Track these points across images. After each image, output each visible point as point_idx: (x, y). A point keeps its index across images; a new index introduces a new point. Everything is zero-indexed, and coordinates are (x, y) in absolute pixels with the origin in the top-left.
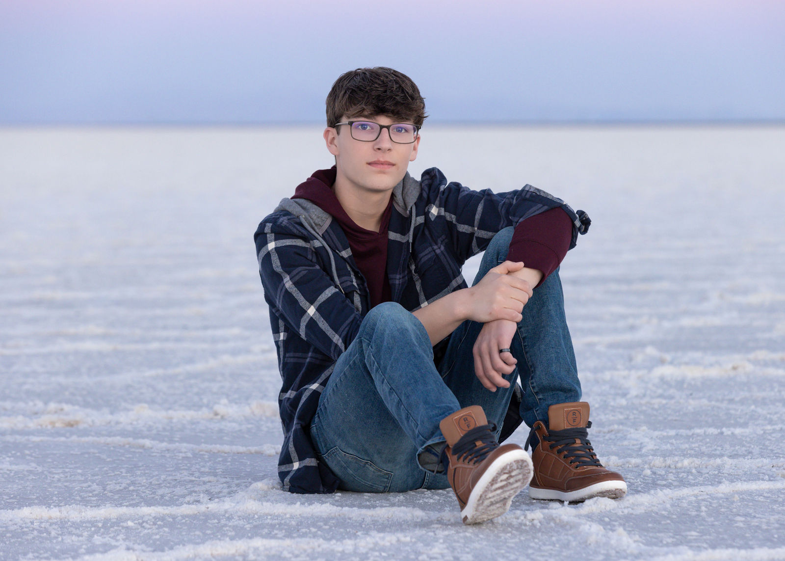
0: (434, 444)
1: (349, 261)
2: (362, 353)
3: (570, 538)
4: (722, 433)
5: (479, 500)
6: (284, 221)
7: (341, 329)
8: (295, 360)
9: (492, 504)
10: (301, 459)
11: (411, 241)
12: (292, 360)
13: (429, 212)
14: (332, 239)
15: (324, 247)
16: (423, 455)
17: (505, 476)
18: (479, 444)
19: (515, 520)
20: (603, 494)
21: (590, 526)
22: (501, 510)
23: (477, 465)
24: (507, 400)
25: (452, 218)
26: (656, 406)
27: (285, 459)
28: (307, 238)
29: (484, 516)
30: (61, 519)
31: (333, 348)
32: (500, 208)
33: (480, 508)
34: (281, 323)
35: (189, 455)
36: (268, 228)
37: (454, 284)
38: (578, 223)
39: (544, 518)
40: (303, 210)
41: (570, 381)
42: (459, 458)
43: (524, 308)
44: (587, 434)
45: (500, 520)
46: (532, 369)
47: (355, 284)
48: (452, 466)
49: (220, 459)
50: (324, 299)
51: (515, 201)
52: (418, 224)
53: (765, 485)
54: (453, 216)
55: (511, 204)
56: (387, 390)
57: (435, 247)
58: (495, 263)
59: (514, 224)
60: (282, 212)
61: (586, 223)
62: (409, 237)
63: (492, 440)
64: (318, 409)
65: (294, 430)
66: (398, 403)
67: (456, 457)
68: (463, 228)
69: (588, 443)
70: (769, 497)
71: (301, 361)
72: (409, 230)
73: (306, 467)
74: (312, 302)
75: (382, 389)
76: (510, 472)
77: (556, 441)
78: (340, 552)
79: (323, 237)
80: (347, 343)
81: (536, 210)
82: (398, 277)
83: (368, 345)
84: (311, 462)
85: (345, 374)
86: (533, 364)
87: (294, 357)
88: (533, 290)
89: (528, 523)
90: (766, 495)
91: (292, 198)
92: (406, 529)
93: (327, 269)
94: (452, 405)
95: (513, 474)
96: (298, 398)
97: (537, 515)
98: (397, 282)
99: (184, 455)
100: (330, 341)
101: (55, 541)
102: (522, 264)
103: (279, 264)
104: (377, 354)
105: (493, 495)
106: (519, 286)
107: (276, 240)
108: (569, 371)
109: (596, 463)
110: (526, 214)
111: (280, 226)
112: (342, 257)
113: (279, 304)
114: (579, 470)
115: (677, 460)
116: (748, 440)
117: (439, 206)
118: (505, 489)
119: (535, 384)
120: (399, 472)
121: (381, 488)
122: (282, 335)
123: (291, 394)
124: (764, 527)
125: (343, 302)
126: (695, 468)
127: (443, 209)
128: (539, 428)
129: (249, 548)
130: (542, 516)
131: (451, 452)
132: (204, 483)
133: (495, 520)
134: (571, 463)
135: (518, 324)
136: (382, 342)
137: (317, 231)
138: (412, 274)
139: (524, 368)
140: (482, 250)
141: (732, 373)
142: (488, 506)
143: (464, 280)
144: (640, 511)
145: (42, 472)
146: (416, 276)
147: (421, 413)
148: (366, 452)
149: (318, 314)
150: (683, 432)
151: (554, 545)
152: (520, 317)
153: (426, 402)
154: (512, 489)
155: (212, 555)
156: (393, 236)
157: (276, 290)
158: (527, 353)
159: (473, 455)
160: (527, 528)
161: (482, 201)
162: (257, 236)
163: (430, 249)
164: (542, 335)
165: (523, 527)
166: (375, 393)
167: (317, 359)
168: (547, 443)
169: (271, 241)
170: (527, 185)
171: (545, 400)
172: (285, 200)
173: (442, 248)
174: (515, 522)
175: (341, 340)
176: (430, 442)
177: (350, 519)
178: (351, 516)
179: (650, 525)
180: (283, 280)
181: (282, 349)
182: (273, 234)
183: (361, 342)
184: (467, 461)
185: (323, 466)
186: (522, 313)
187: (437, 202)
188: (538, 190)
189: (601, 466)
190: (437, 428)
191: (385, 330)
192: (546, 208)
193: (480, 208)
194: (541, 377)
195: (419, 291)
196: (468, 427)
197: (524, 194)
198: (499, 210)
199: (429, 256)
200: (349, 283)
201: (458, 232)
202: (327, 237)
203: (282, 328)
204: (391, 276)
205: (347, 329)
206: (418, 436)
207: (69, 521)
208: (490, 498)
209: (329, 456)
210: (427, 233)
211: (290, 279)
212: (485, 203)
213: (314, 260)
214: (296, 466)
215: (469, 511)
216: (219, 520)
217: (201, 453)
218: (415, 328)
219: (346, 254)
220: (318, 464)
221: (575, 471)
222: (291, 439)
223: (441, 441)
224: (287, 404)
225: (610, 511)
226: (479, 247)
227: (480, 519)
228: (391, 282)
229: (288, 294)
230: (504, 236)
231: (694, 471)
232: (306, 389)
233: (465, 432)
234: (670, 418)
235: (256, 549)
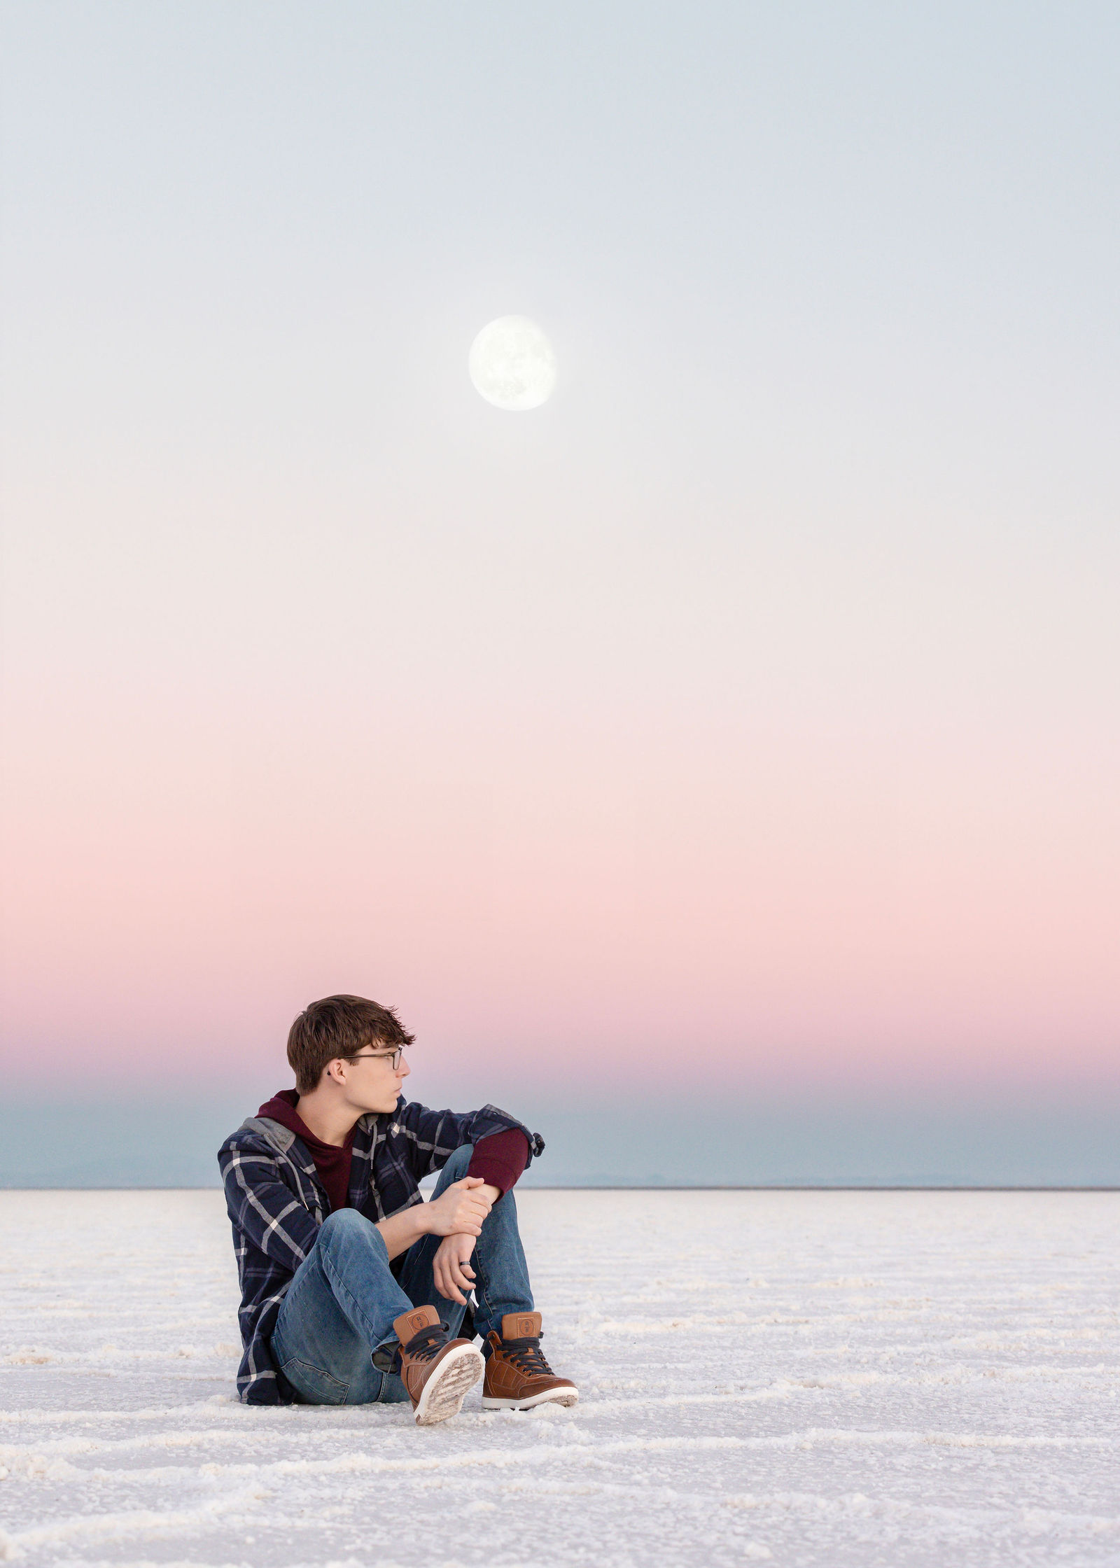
0: (387, 1344)
1: (313, 1177)
2: (320, 1260)
3: (522, 1433)
4: (666, 1367)
5: (431, 1396)
6: (248, 1139)
7: (303, 1242)
8: (256, 1275)
9: (444, 1401)
10: (258, 1371)
11: (372, 1158)
12: (252, 1275)
13: (391, 1130)
14: (296, 1156)
15: (287, 1164)
16: (377, 1356)
17: (456, 1371)
18: (432, 1342)
19: (467, 1422)
20: (554, 1400)
21: (541, 1423)
22: (453, 1409)
23: (429, 1361)
24: (462, 1314)
25: (413, 1136)
26: (602, 1350)
27: (244, 1371)
28: (272, 1155)
29: (437, 1415)
30: (20, 1422)
31: (295, 1260)
32: (458, 1126)
33: (433, 1405)
34: (243, 1238)
35: (153, 1381)
36: (233, 1145)
37: (411, 1200)
38: (534, 1145)
39: (496, 1420)
40: (267, 1129)
41: (523, 1293)
42: (411, 1357)
43: (484, 1222)
44: (539, 1344)
45: (451, 1421)
46: (487, 1281)
47: (317, 1200)
48: (406, 1365)
49: (182, 1384)
50: (287, 1213)
51: (475, 1118)
52: (380, 1141)
53: (710, 1398)
54: (414, 1134)
55: (470, 1122)
56: (343, 1292)
57: (395, 1164)
58: (452, 1179)
59: (473, 1141)
60: (247, 1131)
61: (541, 1146)
62: (370, 1155)
63: (444, 1339)
64: (278, 1320)
65: (255, 1342)
66: (354, 1305)
67: (408, 1356)
68: (424, 1146)
69: (540, 1352)
70: (714, 1408)
71: (261, 1275)
72: (371, 1148)
73: (264, 1380)
74: (275, 1217)
75: (338, 1291)
76: (461, 1367)
77: (510, 1350)
78: (294, 1443)
79: (288, 1154)
80: (306, 1253)
81: (498, 1129)
82: (358, 1192)
83: (326, 1249)
84: (269, 1374)
85: (303, 1282)
86: (488, 1277)
87: (254, 1272)
88: (492, 1205)
89: (480, 1424)
90: (710, 1406)
91: (255, 1118)
92: (360, 1428)
93: (291, 1185)
94: (406, 1307)
95: (464, 1369)
96: (259, 1312)
97: (489, 1417)
98: (357, 1197)
99: (147, 1381)
100: (292, 1253)
101: (12, 1437)
102: (482, 1180)
103: (244, 1179)
104: (335, 1256)
105: (446, 1392)
106: (479, 1200)
107: (241, 1156)
108: (522, 1284)
109: (549, 1371)
110: (488, 1132)
111: (245, 1144)
112: (306, 1174)
113: (242, 1220)
114: (532, 1378)
115: (624, 1381)
116: (691, 1371)
117: (400, 1125)
118: (457, 1385)
119: (489, 1296)
120: (355, 1384)
121: (337, 1400)
122: (243, 1250)
123: (250, 1308)
124: (711, 1426)
125: (306, 1216)
126: (642, 1389)
127: (404, 1127)
128: (493, 1338)
129: (204, 1439)
130: (494, 1418)
131: (404, 1351)
132: (165, 1399)
133: (448, 1421)
134: (524, 1371)
135: (477, 1237)
136: (339, 1245)
137: (283, 1149)
138: (372, 1189)
139: (481, 1283)
140: (439, 1168)
141: (673, 1330)
142: (441, 1404)
143: (421, 1197)
144: (590, 1416)
145: (8, 1393)
146: (376, 1192)
147: (376, 1313)
148: (324, 1363)
149: (280, 1227)
150: (628, 1366)
151: (506, 1439)
152: (479, 1231)
153: (381, 1303)
154: (464, 1386)
155: (167, 1445)
156: (357, 1152)
157: (239, 1207)
158: (481, 1266)
159: (425, 1353)
160: (480, 1427)
161: (442, 1121)
162: (221, 1154)
163: (390, 1165)
164: (497, 1249)
165: (476, 1427)
166: (333, 1300)
167: (278, 1273)
168: (501, 1353)
169: (237, 1157)
170: (488, 1105)
171: (498, 1311)
172: (249, 1119)
173: (402, 1165)
174: (467, 1423)
175: (302, 1252)
176: (384, 1342)
177: (306, 1422)
178: (306, 1420)
179: (599, 1426)
180: (246, 1195)
181: (242, 1264)
182: (239, 1152)
183: (319, 1248)
184: (420, 1358)
185: (281, 1380)
186: (482, 1228)
187: (399, 1120)
188: (499, 1110)
189: (553, 1374)
190: (391, 1329)
191: (341, 1234)
192: (505, 1128)
193: (440, 1126)
194: (495, 1289)
195: (378, 1206)
196: (421, 1326)
197: (485, 1113)
198: (458, 1127)
199: (390, 1172)
200: (311, 1199)
201: (418, 1150)
202: (291, 1154)
203: (243, 1243)
204: (353, 1191)
205: (309, 1241)
206: (373, 1336)
207: (28, 1423)
208: (442, 1394)
209: (287, 1368)
210: (388, 1150)
211: (254, 1194)
212: (444, 1122)
213: (278, 1176)
214: (254, 1378)
215: (422, 1410)
216: (177, 1423)
217: (164, 1380)
218: (371, 1233)
219: (309, 1170)
220: (276, 1376)
221: (527, 1379)
222: (251, 1351)
223: (395, 1340)
224: (248, 1319)
225: (560, 1416)
226: (436, 1164)
227: (433, 1418)
228: (352, 1196)
229: (251, 1209)
230: (463, 1153)
231: (640, 1390)
232: (267, 1301)
233: (417, 1331)
234: (615, 1358)
235: (211, 1440)
